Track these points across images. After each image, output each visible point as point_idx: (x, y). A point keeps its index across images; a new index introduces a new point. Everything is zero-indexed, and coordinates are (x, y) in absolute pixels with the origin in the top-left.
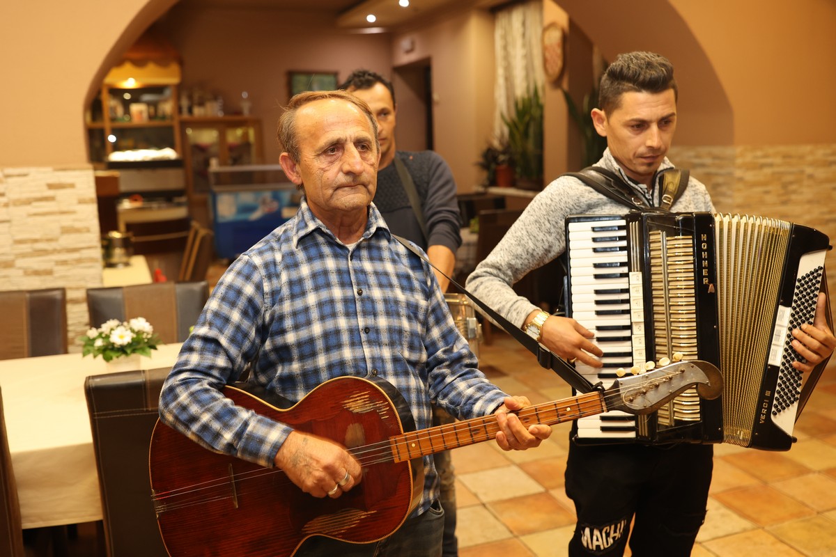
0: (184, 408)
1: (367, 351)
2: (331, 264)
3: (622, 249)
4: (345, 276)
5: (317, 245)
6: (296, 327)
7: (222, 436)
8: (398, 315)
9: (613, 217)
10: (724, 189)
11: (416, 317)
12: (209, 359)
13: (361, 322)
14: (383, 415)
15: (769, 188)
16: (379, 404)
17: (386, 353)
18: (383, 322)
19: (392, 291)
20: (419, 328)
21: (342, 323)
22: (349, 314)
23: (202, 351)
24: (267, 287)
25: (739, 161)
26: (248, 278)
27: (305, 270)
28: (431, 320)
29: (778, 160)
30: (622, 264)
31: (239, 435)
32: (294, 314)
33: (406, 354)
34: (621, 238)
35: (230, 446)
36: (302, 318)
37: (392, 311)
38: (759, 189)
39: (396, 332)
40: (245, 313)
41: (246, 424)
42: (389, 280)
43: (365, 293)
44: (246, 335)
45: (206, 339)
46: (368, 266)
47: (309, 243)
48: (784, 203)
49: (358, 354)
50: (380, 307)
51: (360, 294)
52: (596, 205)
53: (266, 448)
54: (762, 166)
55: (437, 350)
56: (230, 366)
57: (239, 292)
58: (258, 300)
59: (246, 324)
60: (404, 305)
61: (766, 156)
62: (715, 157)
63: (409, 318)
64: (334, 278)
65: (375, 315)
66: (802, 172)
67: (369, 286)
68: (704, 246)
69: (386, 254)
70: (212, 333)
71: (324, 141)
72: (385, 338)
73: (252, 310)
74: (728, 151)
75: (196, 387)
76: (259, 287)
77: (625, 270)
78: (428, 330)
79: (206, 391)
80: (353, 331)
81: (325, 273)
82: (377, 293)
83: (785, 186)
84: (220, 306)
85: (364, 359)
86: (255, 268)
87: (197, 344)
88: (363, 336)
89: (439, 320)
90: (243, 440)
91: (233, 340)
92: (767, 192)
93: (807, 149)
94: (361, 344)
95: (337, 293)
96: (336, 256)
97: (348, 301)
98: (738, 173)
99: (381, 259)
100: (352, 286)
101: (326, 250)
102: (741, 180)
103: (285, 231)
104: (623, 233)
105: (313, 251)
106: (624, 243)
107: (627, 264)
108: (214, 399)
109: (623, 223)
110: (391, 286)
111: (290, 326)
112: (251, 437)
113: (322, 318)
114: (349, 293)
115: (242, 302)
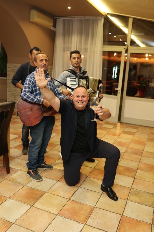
3: (75, 82)
9: (74, 77)
26: (32, 79)
30: (75, 84)
31: (37, 99)
34: (75, 80)
35: (36, 101)
40: (32, 84)
41: (38, 98)
52: (71, 75)
53: (41, 101)
57: (31, 80)
59: (32, 85)
68: (87, 82)
70: (29, 86)
71: (40, 59)
77: (75, 85)
84: (28, 82)
86: (32, 77)
104: (75, 79)
106: (75, 81)
107: (76, 84)
109: (75, 78)
112: (39, 100)
115: (32, 82)
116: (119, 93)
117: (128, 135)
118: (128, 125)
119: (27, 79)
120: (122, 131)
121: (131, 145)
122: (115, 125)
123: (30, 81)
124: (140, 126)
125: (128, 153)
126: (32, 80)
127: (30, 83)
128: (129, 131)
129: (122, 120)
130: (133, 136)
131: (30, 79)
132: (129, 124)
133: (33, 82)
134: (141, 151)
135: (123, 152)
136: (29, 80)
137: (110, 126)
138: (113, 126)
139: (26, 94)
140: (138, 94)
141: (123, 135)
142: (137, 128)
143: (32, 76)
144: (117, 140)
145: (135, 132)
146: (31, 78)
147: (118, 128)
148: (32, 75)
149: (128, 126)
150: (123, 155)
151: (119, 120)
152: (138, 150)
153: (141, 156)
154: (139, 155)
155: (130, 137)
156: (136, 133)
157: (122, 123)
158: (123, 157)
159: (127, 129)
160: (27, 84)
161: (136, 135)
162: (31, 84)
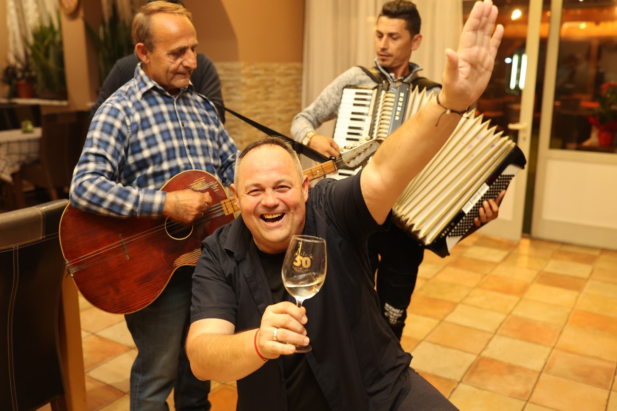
0: (94, 195)
1: (191, 159)
2: (164, 108)
4: (174, 115)
5: (153, 97)
6: (149, 147)
7: (125, 206)
8: (205, 138)
10: (234, 90)
11: (214, 139)
12: (101, 167)
13: (185, 142)
14: (215, 189)
15: (259, 90)
16: (212, 183)
17: (202, 160)
18: (197, 142)
19: (200, 123)
20: (217, 146)
21: (176, 143)
22: (179, 138)
23: (96, 162)
24: (128, 123)
25: (243, 72)
26: (116, 117)
27: (149, 112)
28: (221, 140)
29: (261, 72)
31: (136, 204)
32: (147, 139)
33: (212, 161)
35: (132, 211)
36: (151, 141)
37: (202, 136)
38: (254, 91)
39: (205, 148)
40: (117, 139)
41: (138, 197)
42: (196, 117)
43: (185, 125)
44: (119, 153)
45: (96, 155)
46: (184, 109)
47: (148, 95)
48: (267, 99)
49: (186, 161)
50: (195, 133)
51: (183, 125)
53: (155, 207)
54: (255, 75)
55: (228, 157)
56: (113, 171)
57: (112, 126)
58: (125, 131)
59: (119, 146)
60: (207, 132)
61: (256, 69)
62: (226, 69)
63: (211, 140)
64: (167, 116)
65: (193, 138)
66: (274, 80)
67: (187, 121)
69: (192, 102)
70: (101, 151)
71: (174, 46)
72: (199, 151)
73: (121, 137)
74: (235, 65)
75: (98, 181)
76: (124, 122)
78: (220, 146)
79: (104, 182)
80: (182, 148)
81: (161, 113)
82: (192, 125)
83: (267, 88)
84: (101, 135)
85: (190, 164)
86: (118, 111)
87: (91, 158)
88: (187, 151)
89: (226, 140)
90: (140, 206)
91: (113, 156)
92: (258, 93)
93: (275, 65)
94: (186, 156)
95: (170, 125)
96: (166, 103)
97: (177, 130)
98: (243, 80)
99: (190, 105)
100: (178, 121)
101: (160, 99)
102: (244, 84)
103: (130, 88)
105: (152, 101)
108: (112, 186)
110: (198, 121)
111: (145, 146)
112: (144, 203)
113: (164, 140)
114: (177, 125)
115: (115, 132)
116: (524, 139)
117: (556, 290)
118: (556, 247)
119: (97, 121)
120: (535, 273)
121: (571, 337)
122: (510, 247)
123: (107, 127)
124: (604, 250)
125: (555, 375)
126: (118, 124)
127: (105, 137)
128: (560, 272)
129: (537, 230)
130: (575, 293)
131: (110, 120)
132: (563, 244)
133: (120, 131)
134: (608, 365)
135: (534, 371)
136: (105, 123)
137: (495, 251)
138: (505, 253)
139: (85, 190)
140: (594, 139)
141: (540, 293)
142: (590, 260)
143: (118, 106)
144: (515, 313)
145: (582, 279)
146: (114, 113)
147: (524, 260)
148: (118, 101)
149: (560, 252)
150: (534, 387)
151: (527, 228)
152: (593, 357)
153: (606, 388)
154: (599, 385)
155: (565, 297)
156: (587, 280)
157: (536, 241)
158: (534, 395)
159: (554, 266)
160: (95, 141)
161: (587, 289)
162: (112, 141)
